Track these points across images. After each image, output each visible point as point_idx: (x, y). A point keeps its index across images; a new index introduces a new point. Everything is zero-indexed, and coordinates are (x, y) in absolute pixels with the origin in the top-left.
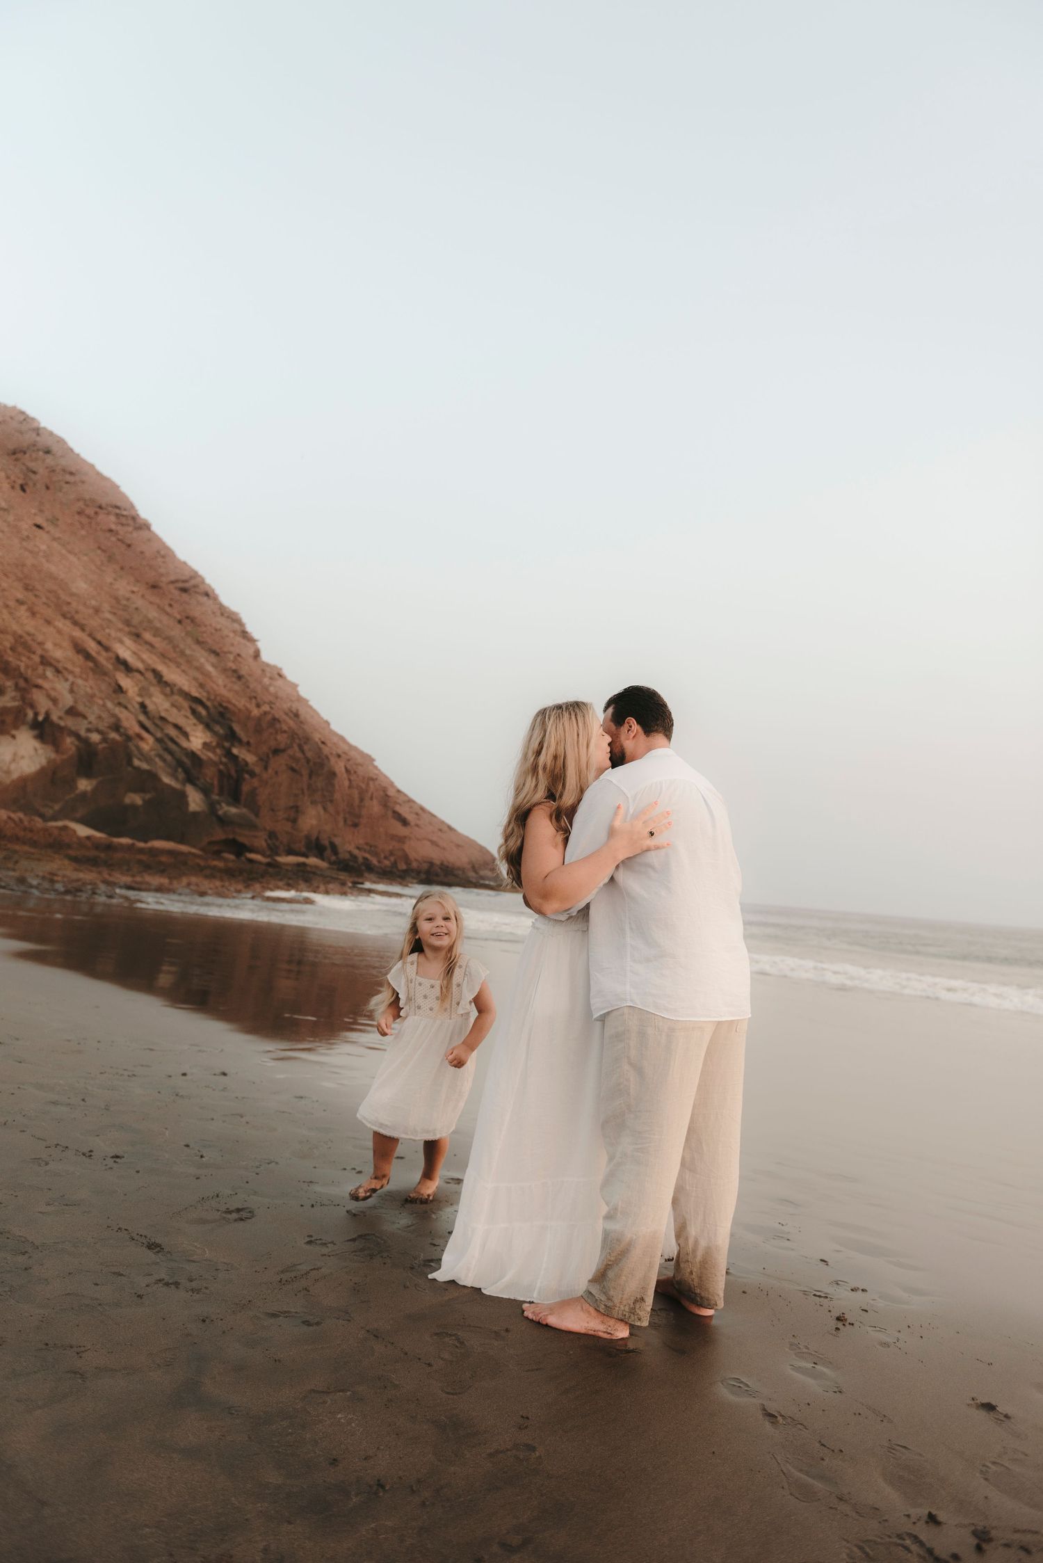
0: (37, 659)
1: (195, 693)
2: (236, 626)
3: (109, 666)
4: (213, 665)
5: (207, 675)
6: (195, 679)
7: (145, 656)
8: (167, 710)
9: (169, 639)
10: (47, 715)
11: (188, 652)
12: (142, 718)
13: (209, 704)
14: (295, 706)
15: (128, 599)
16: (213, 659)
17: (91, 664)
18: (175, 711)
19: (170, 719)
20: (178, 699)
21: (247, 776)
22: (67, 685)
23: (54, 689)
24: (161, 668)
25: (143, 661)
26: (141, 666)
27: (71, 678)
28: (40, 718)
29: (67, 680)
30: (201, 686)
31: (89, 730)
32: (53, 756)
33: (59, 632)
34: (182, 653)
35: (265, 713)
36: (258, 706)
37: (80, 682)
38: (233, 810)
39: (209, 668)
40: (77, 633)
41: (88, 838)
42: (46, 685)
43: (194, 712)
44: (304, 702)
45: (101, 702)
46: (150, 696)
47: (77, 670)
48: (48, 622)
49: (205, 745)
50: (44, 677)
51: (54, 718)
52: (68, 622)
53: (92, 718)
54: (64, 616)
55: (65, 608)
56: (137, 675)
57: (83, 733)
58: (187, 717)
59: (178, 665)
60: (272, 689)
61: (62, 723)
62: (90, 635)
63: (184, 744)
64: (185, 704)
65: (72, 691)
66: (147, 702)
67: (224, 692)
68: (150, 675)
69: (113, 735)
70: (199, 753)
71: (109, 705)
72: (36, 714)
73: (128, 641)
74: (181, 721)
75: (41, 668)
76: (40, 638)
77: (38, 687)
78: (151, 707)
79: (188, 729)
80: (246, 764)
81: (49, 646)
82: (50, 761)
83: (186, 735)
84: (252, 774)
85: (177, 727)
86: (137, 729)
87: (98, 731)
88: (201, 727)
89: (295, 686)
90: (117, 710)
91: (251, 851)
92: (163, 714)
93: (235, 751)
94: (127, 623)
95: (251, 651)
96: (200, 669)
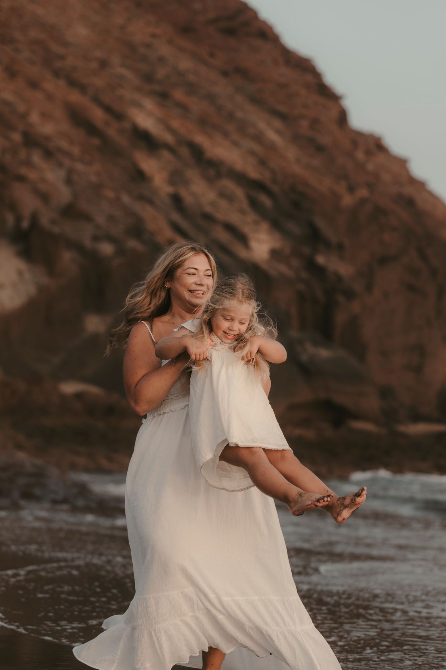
0: (17, 137)
1: (253, 173)
2: (309, 78)
3: (122, 141)
4: (278, 132)
5: (272, 147)
6: (252, 153)
7: (175, 124)
8: (212, 204)
9: (211, 98)
10: (34, 218)
11: (239, 114)
12: (176, 217)
13: (275, 188)
14: (408, 190)
15: (148, 46)
16: (278, 123)
17: (96, 141)
18: (223, 204)
19: (220, 216)
20: (229, 185)
21: (341, 299)
22: (62, 174)
23: (43, 180)
24: (200, 139)
25: (172, 131)
26: (169, 138)
27: (67, 162)
28: (25, 224)
29: (60, 165)
30: (262, 162)
31: (96, 238)
32: (45, 280)
33: (50, 97)
34: (231, 117)
35: (363, 201)
36: (351, 189)
37: (79, 167)
38: (324, 353)
39: (272, 136)
40: (75, 97)
41: (79, 396)
42: (32, 175)
43: (254, 204)
44: (420, 185)
45: (111, 194)
46: (186, 183)
47: (76, 151)
48: (34, 85)
49: (274, 253)
50: (28, 163)
51: (44, 221)
52: (62, 83)
53: (100, 219)
54: (56, 74)
55: (58, 64)
56: (166, 154)
57: (88, 243)
58: (242, 212)
59: (226, 134)
60: (370, 167)
61: (56, 229)
62: (97, 100)
63: (243, 253)
64: (239, 192)
65: (69, 181)
66: (183, 193)
67: (297, 169)
68: (185, 152)
69: (133, 244)
70: (265, 266)
71: (126, 199)
72: (19, 219)
73: (149, 104)
74: (235, 218)
75: (23, 154)
76: (22, 108)
77: (21, 179)
78: (188, 199)
79: (246, 230)
80: (339, 278)
81: (34, 118)
82: (41, 289)
83: (243, 240)
84: (350, 295)
85: (230, 228)
86: (169, 233)
87: (111, 239)
88: (265, 226)
89: (402, 162)
90: (139, 207)
91: (356, 417)
92: (208, 209)
93: (321, 260)
94: (148, 78)
95: (334, 113)
96: (259, 138)
